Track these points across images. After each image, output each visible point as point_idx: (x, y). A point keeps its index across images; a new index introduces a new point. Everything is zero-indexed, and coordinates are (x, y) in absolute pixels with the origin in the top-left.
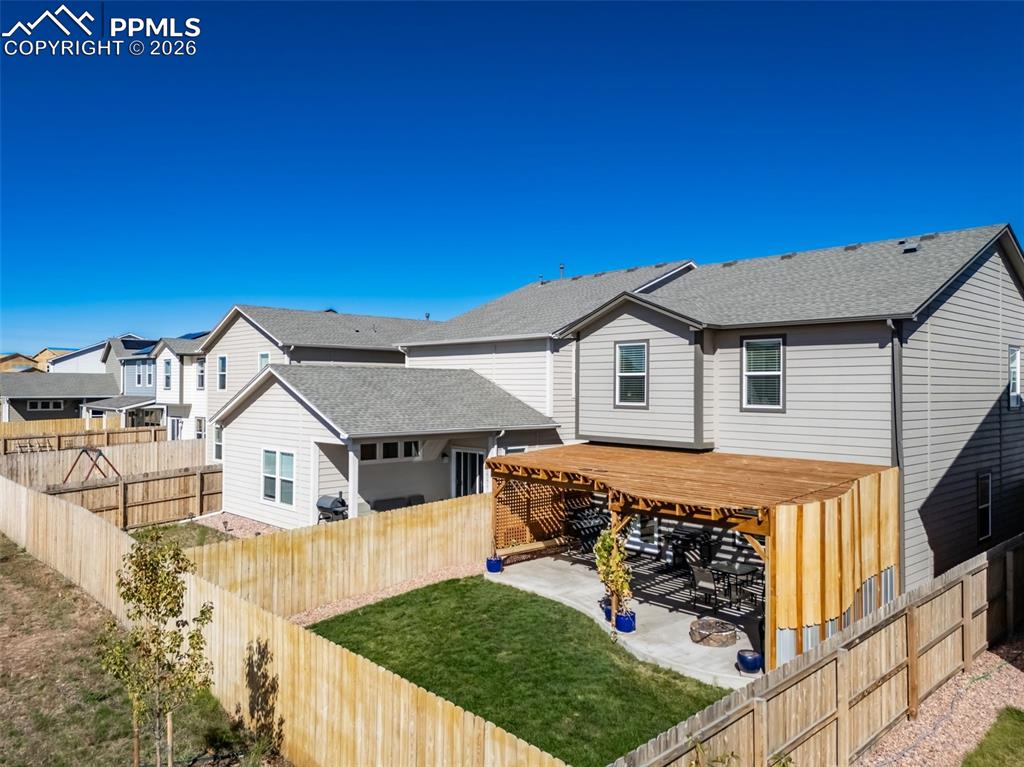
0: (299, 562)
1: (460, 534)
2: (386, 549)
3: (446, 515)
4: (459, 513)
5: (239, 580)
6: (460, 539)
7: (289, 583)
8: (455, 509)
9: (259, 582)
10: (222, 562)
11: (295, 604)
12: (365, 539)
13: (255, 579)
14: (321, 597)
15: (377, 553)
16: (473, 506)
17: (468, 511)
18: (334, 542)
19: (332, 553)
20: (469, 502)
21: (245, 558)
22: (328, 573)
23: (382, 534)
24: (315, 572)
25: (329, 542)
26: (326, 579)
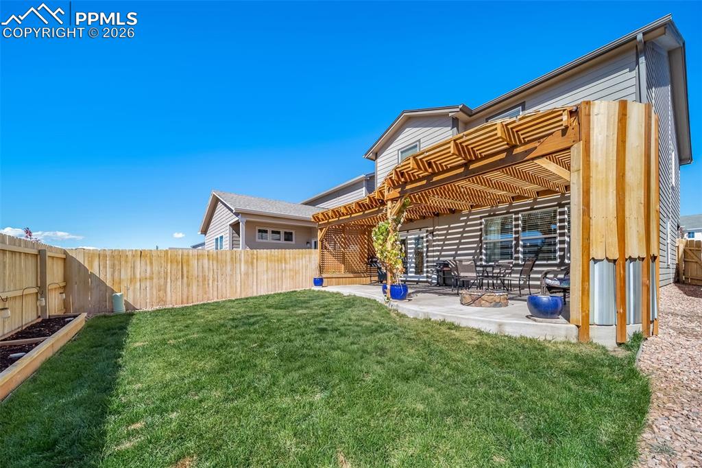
0: (188, 272)
1: (304, 271)
2: (253, 273)
3: (295, 259)
4: (304, 259)
5: (138, 276)
6: (304, 274)
7: (179, 283)
8: (301, 256)
9: (155, 280)
10: (123, 263)
11: (185, 297)
12: (238, 265)
13: (151, 278)
14: (205, 296)
15: (247, 274)
16: (313, 256)
17: (310, 258)
18: (215, 262)
19: (213, 270)
20: (310, 253)
21: (143, 262)
22: (211, 282)
23: (250, 263)
24: (200, 279)
25: (211, 262)
26: (208, 284)
